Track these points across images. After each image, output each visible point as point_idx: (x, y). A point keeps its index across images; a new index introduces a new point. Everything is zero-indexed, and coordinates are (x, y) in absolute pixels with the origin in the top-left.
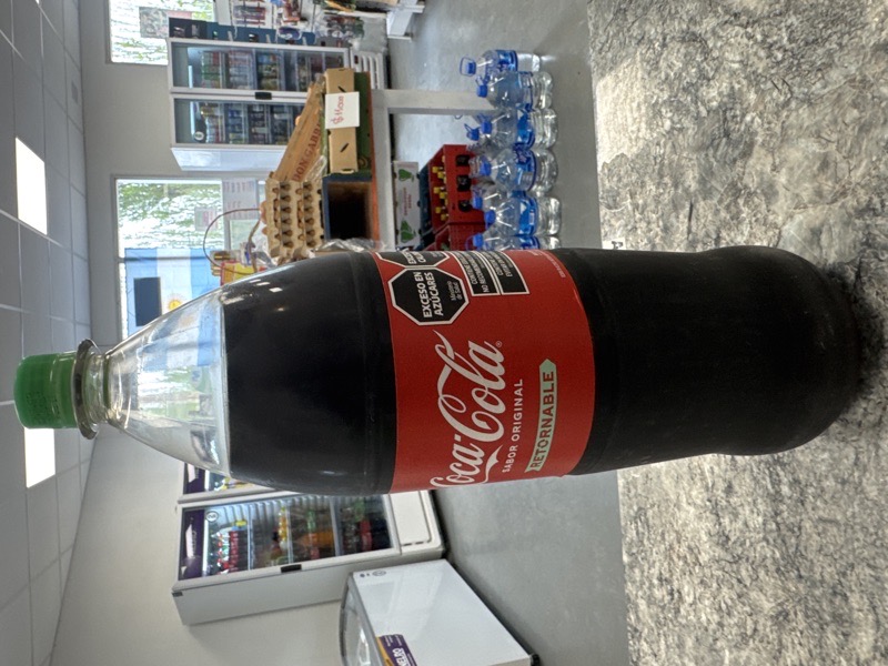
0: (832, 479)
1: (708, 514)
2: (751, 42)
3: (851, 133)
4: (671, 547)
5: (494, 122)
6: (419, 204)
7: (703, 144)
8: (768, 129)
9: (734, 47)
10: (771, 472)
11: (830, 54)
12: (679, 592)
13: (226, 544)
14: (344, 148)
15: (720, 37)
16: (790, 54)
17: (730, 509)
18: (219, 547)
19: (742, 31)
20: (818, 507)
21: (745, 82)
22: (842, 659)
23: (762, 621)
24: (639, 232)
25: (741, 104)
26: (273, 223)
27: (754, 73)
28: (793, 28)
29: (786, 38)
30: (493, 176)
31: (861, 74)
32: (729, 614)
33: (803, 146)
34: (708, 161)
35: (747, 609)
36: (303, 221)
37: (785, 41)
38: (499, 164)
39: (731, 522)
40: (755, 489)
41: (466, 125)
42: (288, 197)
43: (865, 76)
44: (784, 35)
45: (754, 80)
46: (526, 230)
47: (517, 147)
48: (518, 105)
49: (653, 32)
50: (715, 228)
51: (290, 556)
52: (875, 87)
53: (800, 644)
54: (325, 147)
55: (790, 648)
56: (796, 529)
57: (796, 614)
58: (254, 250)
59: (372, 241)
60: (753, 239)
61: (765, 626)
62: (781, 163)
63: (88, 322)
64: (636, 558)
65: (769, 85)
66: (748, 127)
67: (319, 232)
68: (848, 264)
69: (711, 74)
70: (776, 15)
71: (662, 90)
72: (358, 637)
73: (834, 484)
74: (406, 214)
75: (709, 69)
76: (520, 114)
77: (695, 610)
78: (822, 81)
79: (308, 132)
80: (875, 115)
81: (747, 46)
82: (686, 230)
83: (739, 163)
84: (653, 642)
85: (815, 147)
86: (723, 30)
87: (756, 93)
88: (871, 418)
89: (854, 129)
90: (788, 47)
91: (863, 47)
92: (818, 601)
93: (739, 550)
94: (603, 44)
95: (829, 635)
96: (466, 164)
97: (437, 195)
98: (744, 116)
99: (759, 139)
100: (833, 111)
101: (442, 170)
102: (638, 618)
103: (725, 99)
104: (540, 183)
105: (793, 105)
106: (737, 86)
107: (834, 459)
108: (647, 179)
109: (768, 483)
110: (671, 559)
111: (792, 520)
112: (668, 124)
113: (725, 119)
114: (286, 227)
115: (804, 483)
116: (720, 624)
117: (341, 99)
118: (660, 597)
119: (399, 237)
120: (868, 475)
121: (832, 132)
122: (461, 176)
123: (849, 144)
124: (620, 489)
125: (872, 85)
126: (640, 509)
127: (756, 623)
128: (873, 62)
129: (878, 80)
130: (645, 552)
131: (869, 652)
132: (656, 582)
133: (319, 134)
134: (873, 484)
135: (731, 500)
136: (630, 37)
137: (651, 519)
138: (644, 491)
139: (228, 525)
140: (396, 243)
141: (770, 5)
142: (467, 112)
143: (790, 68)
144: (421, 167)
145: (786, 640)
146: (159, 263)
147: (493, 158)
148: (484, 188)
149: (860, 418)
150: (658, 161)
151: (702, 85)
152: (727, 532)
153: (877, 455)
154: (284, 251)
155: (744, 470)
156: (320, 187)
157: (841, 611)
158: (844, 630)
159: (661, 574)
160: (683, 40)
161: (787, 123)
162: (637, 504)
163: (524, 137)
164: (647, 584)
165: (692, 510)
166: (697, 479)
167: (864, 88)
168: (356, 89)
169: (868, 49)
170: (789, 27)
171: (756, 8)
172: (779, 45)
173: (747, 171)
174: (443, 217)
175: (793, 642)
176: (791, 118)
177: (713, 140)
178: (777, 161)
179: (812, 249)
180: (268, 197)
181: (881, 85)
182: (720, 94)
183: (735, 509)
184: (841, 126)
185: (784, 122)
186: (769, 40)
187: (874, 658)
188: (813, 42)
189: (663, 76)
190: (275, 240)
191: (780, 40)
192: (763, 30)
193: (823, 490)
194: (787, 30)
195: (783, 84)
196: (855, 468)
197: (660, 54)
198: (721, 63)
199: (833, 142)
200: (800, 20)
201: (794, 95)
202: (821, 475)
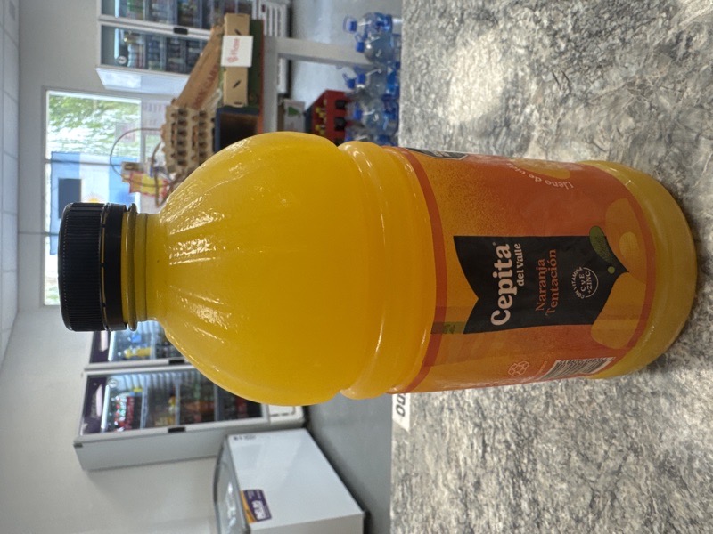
0: (567, 513)
1: (459, 502)
2: (538, 28)
3: (624, 144)
4: (427, 520)
5: (368, 74)
7: (486, 131)
8: (545, 125)
9: (522, 31)
10: (514, 483)
11: (611, 50)
13: (123, 406)
14: (237, 84)
15: (510, 18)
16: (573, 45)
17: (477, 505)
18: (116, 409)
19: (530, 14)
21: (528, 70)
25: (523, 94)
26: (170, 143)
27: (537, 61)
28: (578, 15)
29: (570, 27)
30: (364, 121)
31: (641, 77)
33: (575, 149)
34: (488, 149)
36: (197, 144)
37: (570, 29)
38: (370, 110)
39: (477, 517)
40: (499, 494)
41: (344, 75)
42: (185, 122)
43: (645, 81)
44: (569, 22)
45: (537, 69)
47: (386, 99)
48: (389, 62)
49: (453, 6)
51: (177, 420)
52: (654, 96)
58: (156, 165)
63: (15, 211)
64: (400, 518)
65: (550, 77)
66: (527, 120)
72: (226, 489)
73: (568, 517)
76: (390, 70)
78: (601, 80)
79: (208, 67)
80: (650, 127)
81: (534, 30)
85: (586, 153)
86: (514, 11)
87: (538, 83)
88: (611, 464)
89: (628, 139)
90: (572, 37)
91: (647, 46)
94: (413, 14)
96: (342, 108)
97: (318, 132)
98: (524, 106)
99: (536, 134)
100: (608, 116)
101: (324, 111)
103: (509, 86)
105: (571, 102)
106: (521, 74)
107: (572, 493)
109: (510, 491)
110: (426, 530)
113: (507, 108)
114: (181, 148)
115: (541, 506)
117: (237, 41)
121: (605, 139)
122: (338, 118)
123: (621, 156)
124: (394, 450)
125: (651, 92)
126: (406, 474)
128: (655, 65)
129: (658, 87)
130: (408, 515)
133: (217, 70)
135: (479, 496)
136: (435, 9)
137: (414, 486)
138: (410, 458)
139: (126, 391)
142: (347, 64)
143: (571, 61)
144: (307, 106)
146: (82, 167)
147: (366, 104)
148: (356, 130)
149: (599, 460)
150: (448, 140)
152: (472, 526)
153: (612, 505)
154: (179, 169)
155: (492, 472)
156: (214, 116)
160: (478, 18)
161: (563, 122)
162: (405, 469)
163: (392, 90)
165: (446, 492)
166: (453, 464)
167: (642, 94)
168: (251, 33)
169: (651, 49)
170: (574, 14)
172: (563, 33)
176: (567, 117)
177: (495, 127)
180: (167, 120)
181: (661, 94)
182: (505, 79)
183: (481, 505)
184: (615, 133)
185: (560, 120)
186: (555, 27)
188: (596, 34)
190: (171, 158)
191: (565, 28)
192: (550, 15)
193: (558, 520)
194: (572, 17)
195: (563, 78)
196: (590, 510)
197: (458, 30)
198: (509, 47)
199: (605, 151)
200: (587, 7)
201: (573, 92)
202: (558, 504)
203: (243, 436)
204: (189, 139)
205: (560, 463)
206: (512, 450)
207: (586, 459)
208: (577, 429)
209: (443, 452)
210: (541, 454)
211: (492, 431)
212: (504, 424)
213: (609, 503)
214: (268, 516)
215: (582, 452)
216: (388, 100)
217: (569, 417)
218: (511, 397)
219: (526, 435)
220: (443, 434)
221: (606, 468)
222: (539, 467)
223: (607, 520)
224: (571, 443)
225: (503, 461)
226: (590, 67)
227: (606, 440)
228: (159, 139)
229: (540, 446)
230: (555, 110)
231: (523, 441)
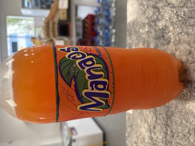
2: (173, 13)
7: (156, 38)
8: (175, 39)
9: (167, 13)
10: (166, 127)
15: (164, 9)
16: (184, 19)
19: (170, 9)
20: (177, 139)
21: (170, 24)
25: (168, 29)
27: (172, 22)
28: (185, 12)
29: (183, 15)
33: (184, 46)
34: (157, 43)
37: (182, 15)
39: (154, 135)
40: (161, 130)
44: (182, 13)
45: (172, 24)
49: (145, 3)
56: (170, 142)
62: (178, 49)
65: (177, 26)
66: (170, 36)
68: (193, 81)
69: (160, 19)
70: (180, 7)
71: (146, 20)
73: (182, 135)
75: (160, 17)
78: (192, 29)
81: (171, 14)
83: (166, 46)
85: (188, 47)
86: (165, 7)
87: (173, 27)
90: (183, 17)
93: (155, 142)
98: (168, 33)
99: (172, 41)
103: (164, 27)
105: (183, 34)
106: (167, 24)
107: (183, 129)
108: (140, 43)
109: (164, 129)
111: (170, 140)
112: (147, 30)
113: (163, 33)
115: (174, 132)
120: (191, 136)
121: (193, 44)
132: (134, 142)
134: (192, 139)
135: (155, 130)
141: (179, 4)
143: (183, 23)
149: (191, 122)
150: (144, 39)
151: (157, 21)
152: (152, 137)
155: (159, 124)
160: (153, 7)
161: (181, 38)
166: (146, 122)
170: (184, 11)
171: (175, 3)
173: (168, 48)
177: (159, 37)
178: (177, 48)
179: (184, 75)
182: (162, 25)
183: (155, 132)
185: (180, 38)
186: (178, 14)
188: (191, 17)
189: (147, 16)
191: (181, 14)
192: (176, 10)
193: (179, 136)
194: (183, 12)
195: (180, 27)
196: (188, 133)
197: (146, 10)
198: (163, 17)
199: (193, 47)
200: (188, 10)
201: (183, 31)
202: (179, 132)
205: (179, 122)
206: (165, 119)
207: (187, 122)
208: (184, 114)
209: (143, 119)
210: (174, 120)
211: (159, 115)
212: (163, 112)
213: (193, 132)
215: (186, 120)
217: (182, 112)
219: (169, 116)
220: (143, 115)
221: (193, 124)
222: (173, 123)
223: (193, 136)
224: (183, 118)
225: (162, 122)
226: (189, 26)
227: (193, 117)
229: (174, 118)
230: (178, 35)
231: (168, 117)
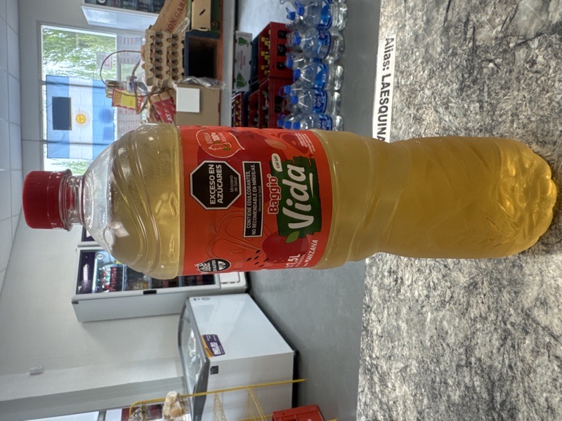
5: (306, 8)
6: (250, 63)
12: (401, 278)
13: (109, 275)
14: (202, 13)
18: (103, 277)
22: (511, 309)
23: (457, 291)
24: (407, 28)
26: (149, 60)
30: (302, 46)
32: (435, 289)
35: (449, 284)
36: (170, 61)
41: (287, 8)
42: (161, 43)
46: (319, 85)
47: (320, 28)
50: (466, 13)
51: (150, 285)
53: (483, 303)
54: (189, 12)
55: (475, 306)
57: (483, 283)
58: (136, 80)
59: (216, 81)
60: (494, 16)
61: (459, 294)
63: (19, 123)
64: (375, 260)
67: (181, 70)
72: (189, 335)
74: (241, 69)
76: (324, 4)
77: (411, 290)
82: (443, 19)
84: (379, 313)
92: (500, 273)
95: (505, 294)
96: (285, 38)
97: (263, 57)
101: (269, 40)
102: (371, 299)
104: (332, 55)
114: (158, 64)
116: (428, 297)
118: (388, 284)
119: (235, 84)
122: (280, 45)
127: (453, 293)
131: (531, 302)
132: (386, 274)
139: (111, 263)
140: (233, 88)
144: (254, 37)
145: (473, 301)
146: (71, 88)
147: (302, 34)
148: (295, 54)
154: (156, 81)
156: (184, 39)
157: (516, 277)
158: (516, 290)
159: (391, 268)
163: (325, 21)
164: (380, 276)
174: (266, 72)
175: (477, 302)
179: (541, 15)
180: (147, 41)
187: (535, 306)
190: (150, 72)
203: (200, 298)
204: (164, 56)
207: (544, 144)
208: (537, 127)
214: (223, 353)
215: (541, 140)
216: (321, 29)
217: (531, 122)
218: (481, 131)
224: (531, 139)
228: (140, 57)
